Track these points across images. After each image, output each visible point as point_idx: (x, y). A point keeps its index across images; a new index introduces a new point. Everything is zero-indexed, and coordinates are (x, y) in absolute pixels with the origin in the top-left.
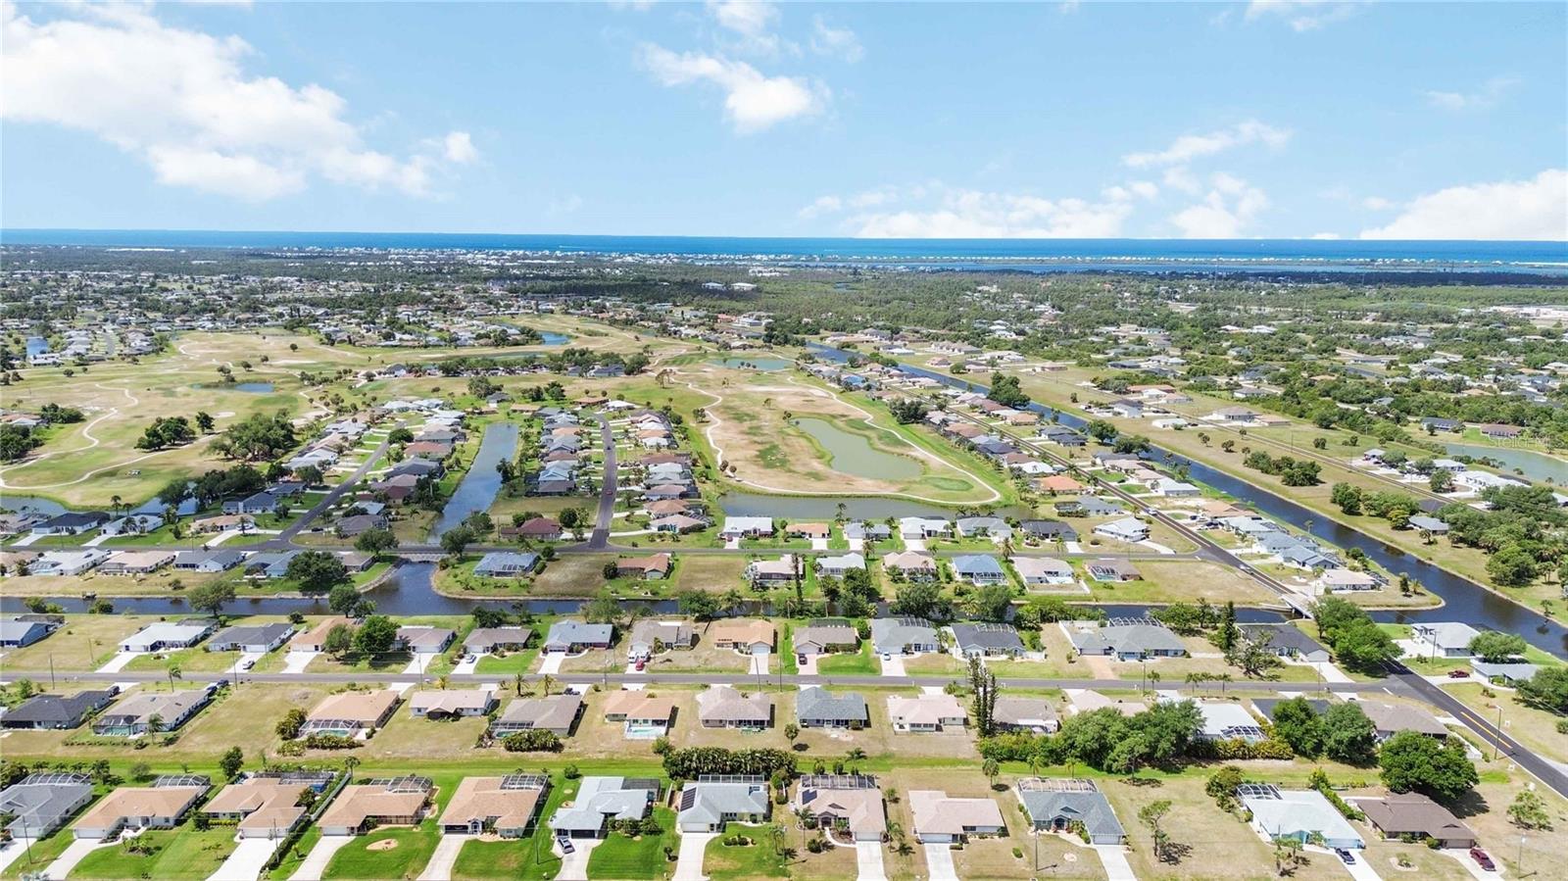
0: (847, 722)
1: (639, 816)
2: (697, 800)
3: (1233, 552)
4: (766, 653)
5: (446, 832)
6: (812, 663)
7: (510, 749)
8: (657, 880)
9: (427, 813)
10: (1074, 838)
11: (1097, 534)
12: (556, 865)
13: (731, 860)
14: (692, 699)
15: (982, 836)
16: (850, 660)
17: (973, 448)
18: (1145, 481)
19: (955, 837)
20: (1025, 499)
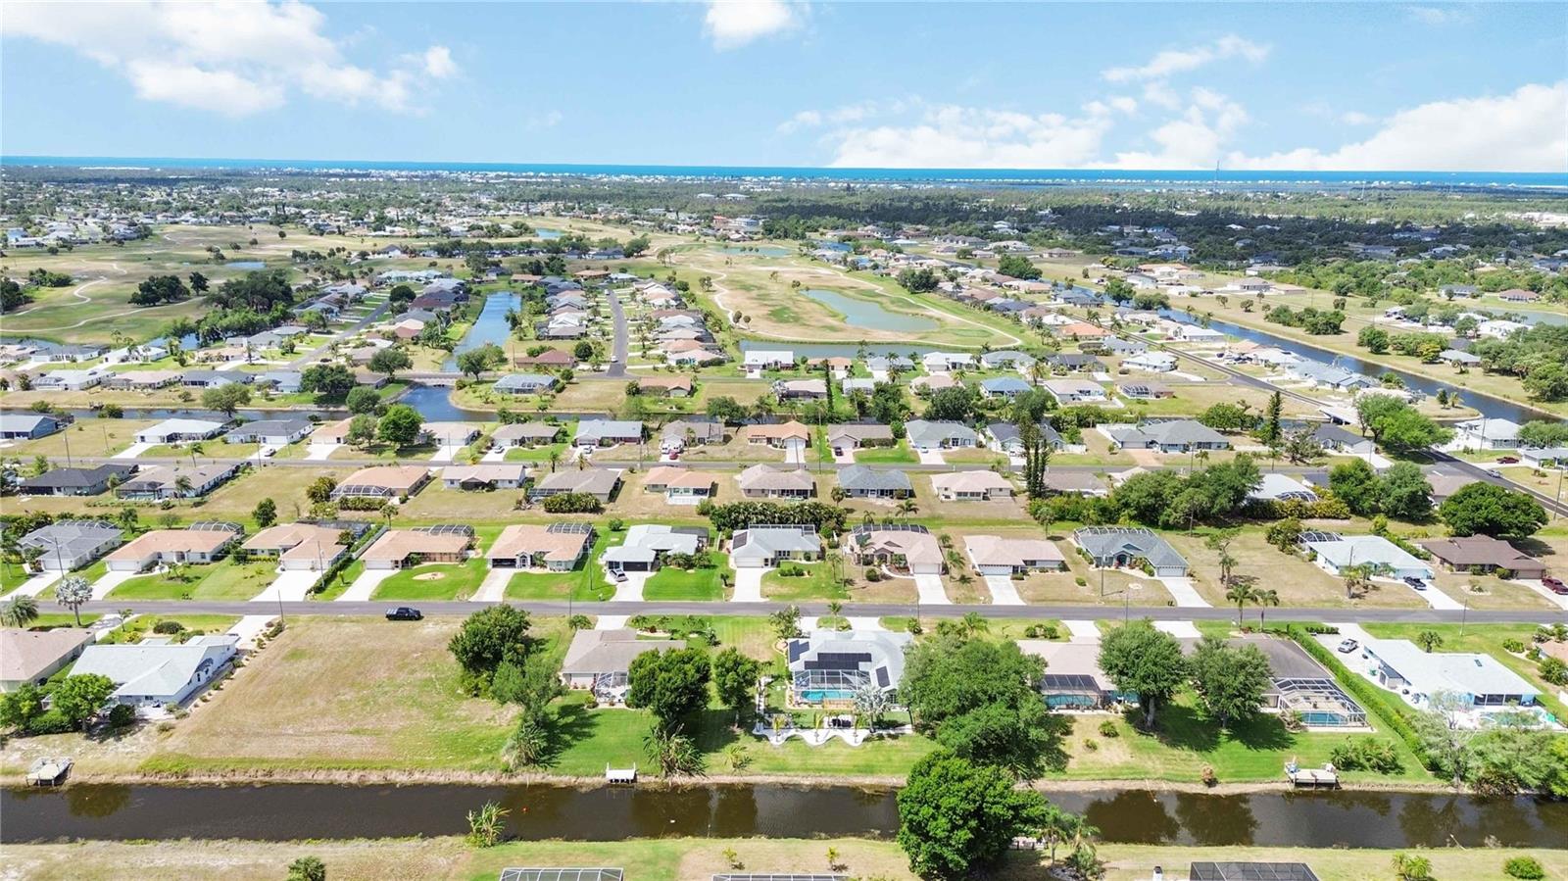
0: (891, 492)
1: (691, 552)
2: (750, 540)
3: (1264, 380)
4: (802, 447)
5: (494, 566)
6: (849, 455)
7: (550, 511)
8: (715, 601)
9: (472, 554)
10: (1137, 573)
11: (1125, 366)
12: (611, 590)
13: (789, 587)
14: (731, 478)
15: (1043, 570)
16: (887, 452)
17: (988, 308)
18: (1167, 329)
19: (1015, 569)
20: (1047, 344)
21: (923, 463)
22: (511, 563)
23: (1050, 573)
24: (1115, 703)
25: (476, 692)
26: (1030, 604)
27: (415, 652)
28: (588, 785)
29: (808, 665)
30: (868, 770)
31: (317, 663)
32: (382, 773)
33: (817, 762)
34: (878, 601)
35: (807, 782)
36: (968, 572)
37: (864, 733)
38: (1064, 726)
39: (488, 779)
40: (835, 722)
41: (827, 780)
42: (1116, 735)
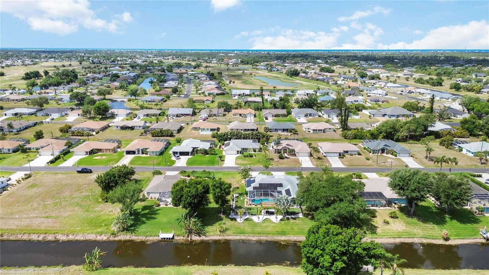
0: (287, 130)
1: (207, 148)
2: (231, 144)
3: (420, 98)
4: (253, 117)
5: (127, 154)
6: (270, 119)
7: (153, 136)
8: (216, 166)
9: (119, 150)
10: (389, 155)
11: (369, 94)
12: (174, 162)
13: (247, 161)
14: (225, 127)
15: (351, 155)
16: (285, 119)
17: (318, 80)
18: (381, 85)
19: (340, 154)
20: (340, 89)
21: (298, 122)
22: (134, 153)
23: (354, 156)
24: (393, 205)
25: (106, 200)
26: (348, 167)
27: (84, 185)
28: (151, 240)
29: (255, 188)
30: (283, 233)
31: (41, 189)
32: (54, 236)
33: (259, 229)
34: (284, 166)
35: (254, 239)
36: (320, 155)
37: (280, 217)
38: (373, 214)
39: (104, 238)
40: (267, 212)
41: (264, 238)
42: (397, 218)
